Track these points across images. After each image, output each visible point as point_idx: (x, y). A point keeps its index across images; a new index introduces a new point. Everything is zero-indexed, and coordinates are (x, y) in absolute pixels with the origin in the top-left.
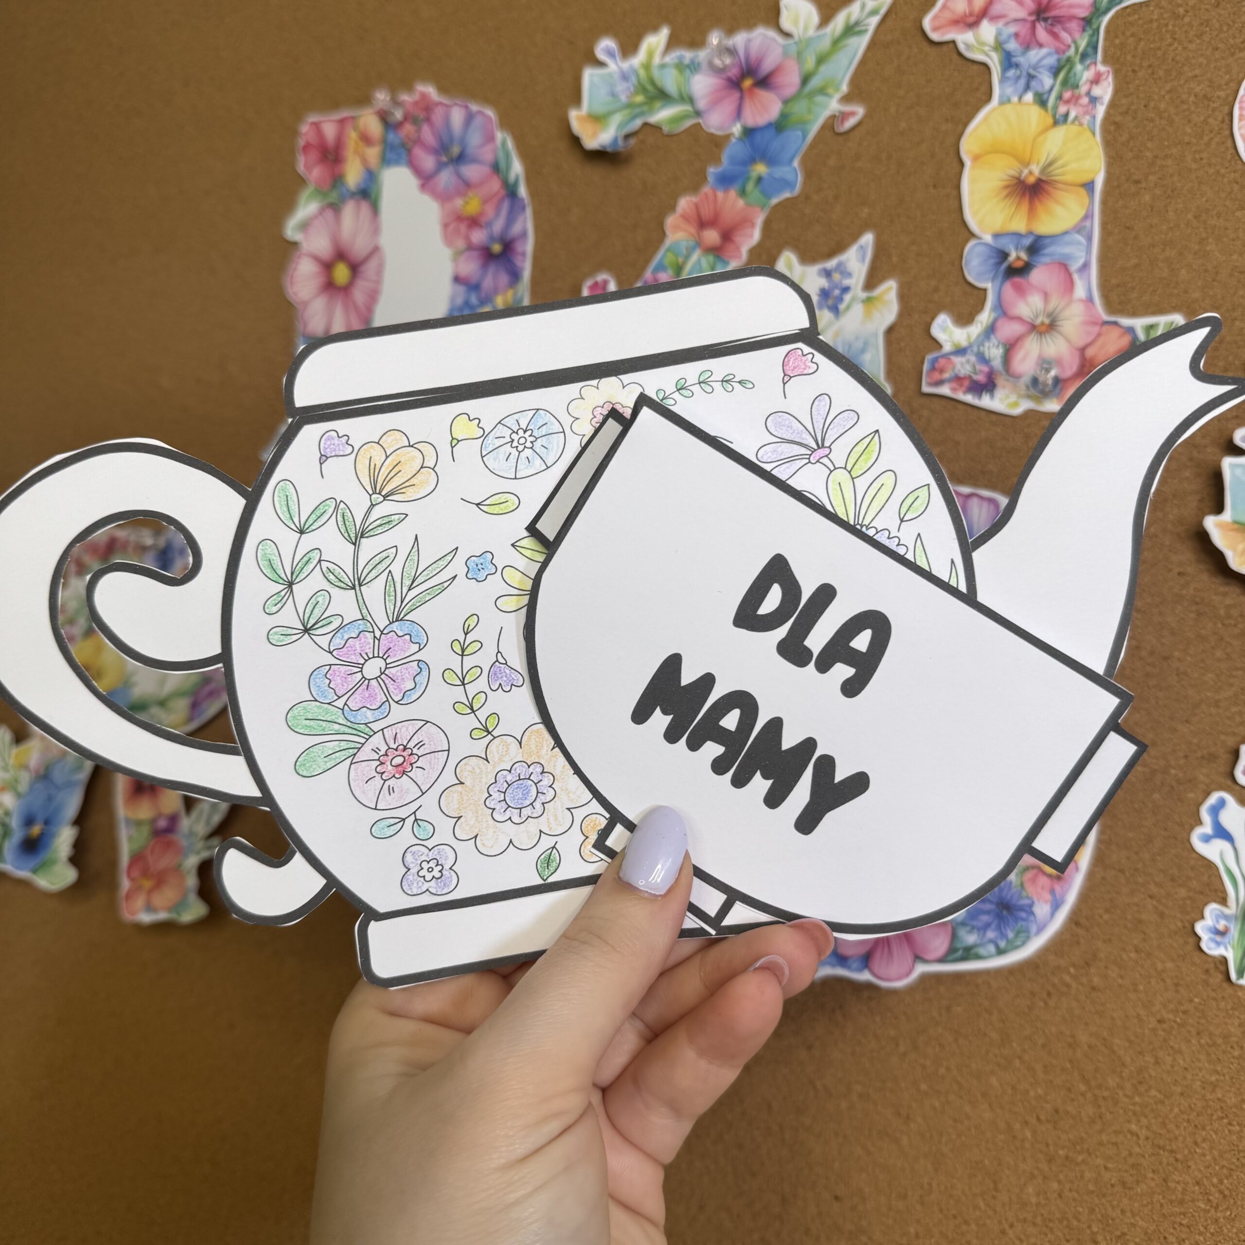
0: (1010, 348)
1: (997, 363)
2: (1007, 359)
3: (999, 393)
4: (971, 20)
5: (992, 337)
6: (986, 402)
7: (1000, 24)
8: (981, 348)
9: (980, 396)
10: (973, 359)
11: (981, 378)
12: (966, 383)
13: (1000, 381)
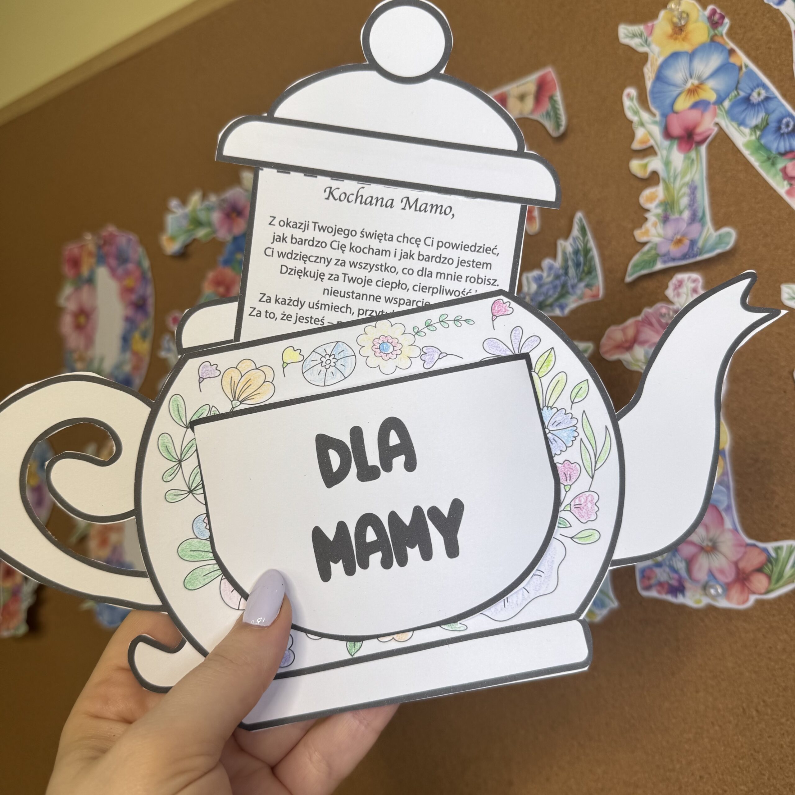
0: (690, 562)
1: (683, 573)
2: (689, 570)
3: (688, 593)
4: (627, 345)
5: (677, 555)
6: (680, 600)
7: (646, 347)
8: (671, 563)
9: (676, 596)
10: (667, 569)
11: (674, 583)
12: (666, 586)
13: (688, 585)
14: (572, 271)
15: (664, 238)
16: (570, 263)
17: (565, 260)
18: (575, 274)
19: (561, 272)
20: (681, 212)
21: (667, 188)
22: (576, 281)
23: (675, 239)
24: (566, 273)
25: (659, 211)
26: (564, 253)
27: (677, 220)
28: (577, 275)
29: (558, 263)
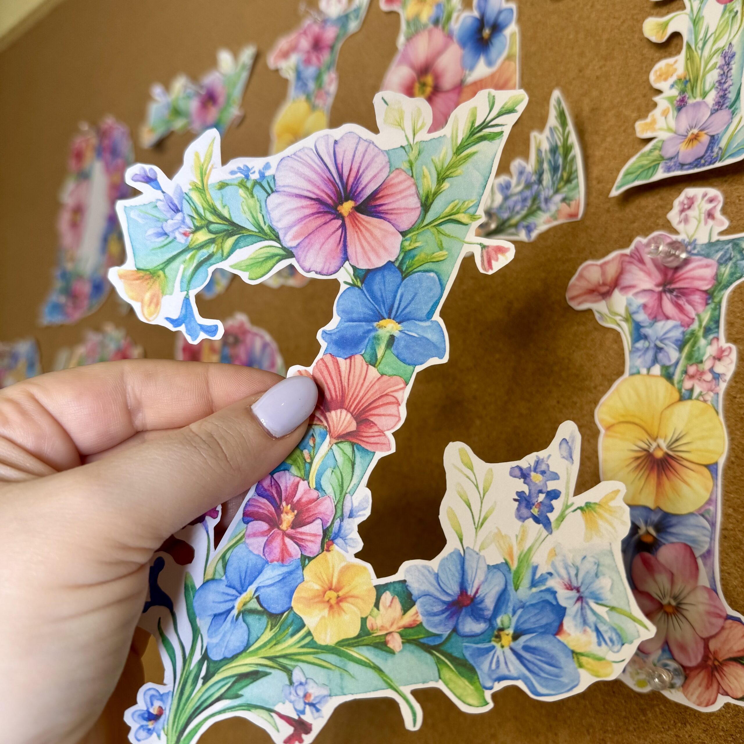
14: (547, 177)
15: (675, 133)
16: (546, 166)
17: (540, 162)
18: (551, 183)
19: (534, 178)
20: (705, 95)
21: (690, 58)
22: (551, 192)
23: (690, 133)
24: (540, 181)
25: (675, 92)
26: (539, 151)
27: (697, 105)
28: (553, 183)
29: (531, 166)
